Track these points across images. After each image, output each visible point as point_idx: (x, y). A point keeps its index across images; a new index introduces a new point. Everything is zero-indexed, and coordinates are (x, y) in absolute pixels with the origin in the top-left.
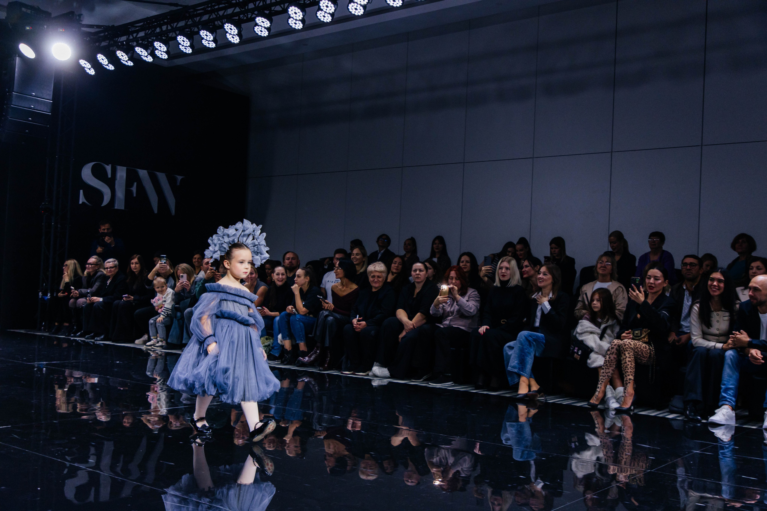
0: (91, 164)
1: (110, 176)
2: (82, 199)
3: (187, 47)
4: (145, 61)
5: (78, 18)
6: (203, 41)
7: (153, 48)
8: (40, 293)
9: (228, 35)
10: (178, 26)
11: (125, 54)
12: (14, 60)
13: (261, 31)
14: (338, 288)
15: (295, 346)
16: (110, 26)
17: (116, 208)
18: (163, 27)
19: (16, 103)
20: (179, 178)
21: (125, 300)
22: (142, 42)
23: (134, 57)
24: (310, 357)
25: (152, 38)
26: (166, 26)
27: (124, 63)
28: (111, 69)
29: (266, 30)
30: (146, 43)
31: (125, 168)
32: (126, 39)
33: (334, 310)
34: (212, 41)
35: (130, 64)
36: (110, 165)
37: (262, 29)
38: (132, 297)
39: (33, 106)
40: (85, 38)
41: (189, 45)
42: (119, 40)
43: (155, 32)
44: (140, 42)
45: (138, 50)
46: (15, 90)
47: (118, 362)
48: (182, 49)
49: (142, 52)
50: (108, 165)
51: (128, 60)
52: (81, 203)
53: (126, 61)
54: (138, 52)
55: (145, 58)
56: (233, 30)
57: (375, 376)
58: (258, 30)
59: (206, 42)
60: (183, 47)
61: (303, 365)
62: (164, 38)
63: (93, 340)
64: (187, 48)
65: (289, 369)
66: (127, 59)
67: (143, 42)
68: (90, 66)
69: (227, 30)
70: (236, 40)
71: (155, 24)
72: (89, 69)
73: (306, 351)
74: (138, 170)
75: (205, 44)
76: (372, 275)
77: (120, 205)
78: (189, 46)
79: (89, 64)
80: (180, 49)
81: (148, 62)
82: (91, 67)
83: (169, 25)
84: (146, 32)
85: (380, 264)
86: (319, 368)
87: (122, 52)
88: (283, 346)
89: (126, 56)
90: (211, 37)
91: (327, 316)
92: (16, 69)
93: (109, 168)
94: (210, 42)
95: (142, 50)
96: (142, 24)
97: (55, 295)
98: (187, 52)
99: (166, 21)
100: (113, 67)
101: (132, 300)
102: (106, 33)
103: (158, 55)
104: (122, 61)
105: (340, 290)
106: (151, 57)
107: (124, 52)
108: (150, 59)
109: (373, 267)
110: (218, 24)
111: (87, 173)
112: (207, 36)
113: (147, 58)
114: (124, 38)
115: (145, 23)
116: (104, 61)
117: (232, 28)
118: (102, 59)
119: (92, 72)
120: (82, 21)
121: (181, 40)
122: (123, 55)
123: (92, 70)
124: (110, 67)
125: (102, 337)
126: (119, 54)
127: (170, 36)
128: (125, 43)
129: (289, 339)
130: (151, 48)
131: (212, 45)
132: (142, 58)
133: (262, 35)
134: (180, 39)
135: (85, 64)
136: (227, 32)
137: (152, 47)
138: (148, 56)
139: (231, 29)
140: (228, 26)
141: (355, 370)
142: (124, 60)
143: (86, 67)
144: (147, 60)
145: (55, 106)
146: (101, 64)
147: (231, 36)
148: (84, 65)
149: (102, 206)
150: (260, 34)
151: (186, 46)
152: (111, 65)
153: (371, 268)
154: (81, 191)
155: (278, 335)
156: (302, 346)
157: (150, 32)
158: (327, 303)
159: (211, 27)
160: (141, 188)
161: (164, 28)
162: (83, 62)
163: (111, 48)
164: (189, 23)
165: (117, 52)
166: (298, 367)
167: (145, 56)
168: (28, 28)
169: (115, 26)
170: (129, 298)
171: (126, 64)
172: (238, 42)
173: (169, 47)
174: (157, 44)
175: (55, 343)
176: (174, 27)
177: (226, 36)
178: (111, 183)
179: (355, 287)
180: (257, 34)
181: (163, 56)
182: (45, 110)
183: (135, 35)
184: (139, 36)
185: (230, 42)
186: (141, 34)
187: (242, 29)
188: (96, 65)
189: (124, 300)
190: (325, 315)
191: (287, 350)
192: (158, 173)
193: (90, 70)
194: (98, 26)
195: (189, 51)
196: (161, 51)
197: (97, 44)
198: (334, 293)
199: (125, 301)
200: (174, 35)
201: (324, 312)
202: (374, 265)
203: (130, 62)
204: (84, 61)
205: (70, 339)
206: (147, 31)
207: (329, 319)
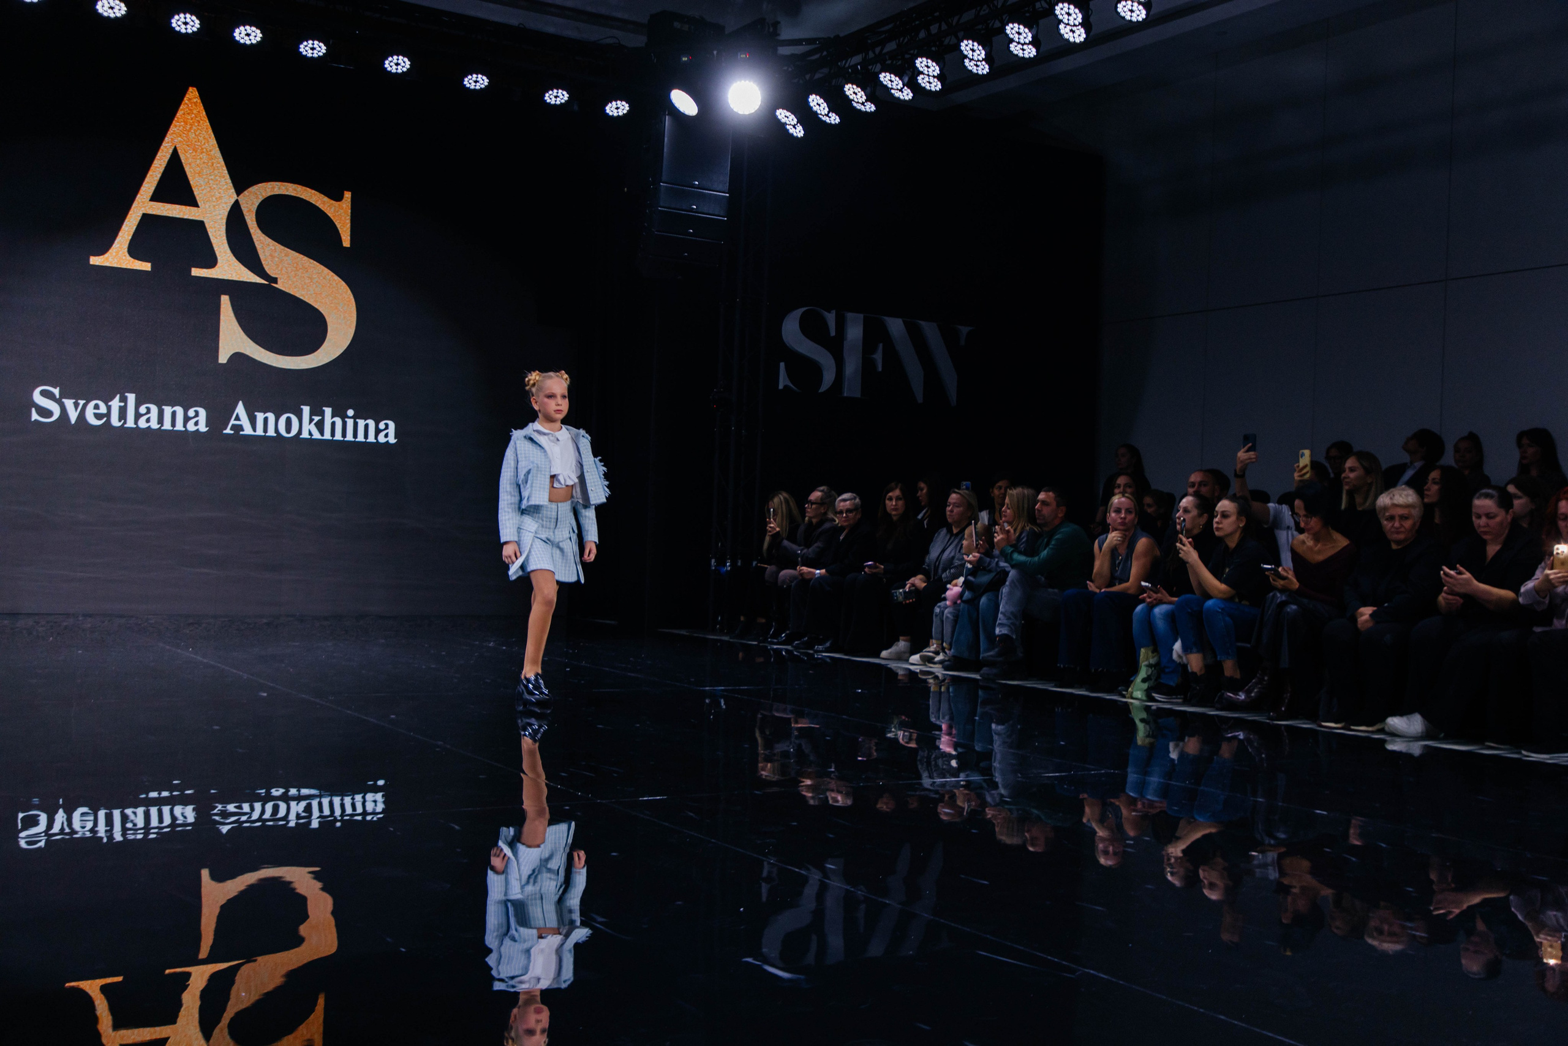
0: (799, 312)
1: (833, 333)
2: (783, 381)
3: (981, 61)
4: (899, 98)
5: (771, 30)
6: (1012, 47)
7: (913, 73)
8: (713, 561)
9: (1062, 26)
10: (960, 22)
11: (859, 89)
12: (662, 123)
13: (1132, 11)
14: (1305, 546)
15: (1213, 668)
16: (832, 37)
17: (845, 395)
18: (931, 27)
19: (664, 204)
20: (964, 330)
21: (868, 572)
22: (892, 62)
23: (876, 92)
24: (1248, 693)
25: (912, 52)
26: (938, 24)
27: (859, 108)
28: (833, 122)
29: (1141, 7)
30: (900, 62)
31: (861, 316)
32: (861, 60)
33: (1298, 591)
34: (1030, 43)
35: (870, 107)
36: (834, 312)
37: (1132, 6)
38: (882, 567)
39: (695, 207)
40: (786, 68)
41: (984, 57)
42: (847, 65)
43: (918, 39)
44: (889, 62)
45: (885, 78)
46: (664, 178)
47: (860, 691)
48: (970, 68)
49: (891, 81)
50: (829, 312)
51: (866, 101)
52: (781, 387)
53: (863, 104)
54: (885, 83)
55: (897, 94)
56: (1074, 16)
57: (1394, 735)
58: (1125, 9)
59: (1017, 48)
60: (972, 63)
61: (1233, 706)
62: (933, 49)
63: (811, 652)
64: (979, 63)
65: (1203, 715)
66: (864, 97)
67: (894, 62)
68: (795, 120)
69: (1060, 17)
70: (1078, 36)
71: (917, 23)
72: (794, 126)
73: (1238, 676)
74: (885, 318)
75: (1015, 52)
76: (1387, 514)
77: (852, 389)
78: (983, 60)
79: (793, 116)
80: (966, 67)
81: (905, 101)
82: (797, 123)
83: (943, 23)
84: (899, 41)
85: (1403, 490)
86: (1267, 714)
87: (855, 87)
88: (1184, 667)
89: (863, 93)
90: (1027, 35)
91: (1284, 604)
92: (666, 139)
93: (831, 318)
94: (1025, 47)
95: (893, 77)
96: (890, 26)
97: (739, 564)
98: (980, 72)
99: (937, 14)
100: (837, 117)
101: (882, 572)
102: (825, 53)
103: (923, 85)
104: (855, 104)
105: (1310, 549)
106: (909, 91)
107: (857, 86)
108: (907, 95)
109: (1388, 498)
110: (1042, 7)
111: (791, 329)
112: (1019, 33)
113: (902, 92)
114: (857, 59)
115: (898, 23)
116: (822, 108)
117: (1071, 11)
118: (817, 103)
119: (799, 132)
120: (779, 35)
121: (968, 48)
122: (856, 91)
123: (800, 128)
124: (833, 118)
125: (828, 644)
126: (850, 90)
127: (946, 41)
128: (859, 67)
129: (1198, 652)
130: (909, 73)
131: (1030, 52)
132: (892, 95)
133: (1134, 19)
134: (966, 46)
135: (785, 116)
136: (1061, 21)
137: (911, 70)
138: (903, 87)
139: (1069, 14)
140: (1062, 9)
141: (1350, 720)
142: (858, 102)
143: (788, 122)
144: (902, 97)
145: (732, 204)
146: (816, 113)
147: (1069, 28)
148: (783, 121)
149: (820, 391)
150: (1128, 18)
151: (978, 60)
152: (834, 114)
153: (1384, 500)
154: (782, 365)
155: (1173, 644)
156: (1230, 668)
157: (906, 40)
158: (1284, 578)
159: (1028, 15)
160: (892, 355)
161: (934, 29)
162: (782, 115)
163: (834, 81)
164: (982, 13)
165: (846, 86)
166: (1218, 710)
167: (897, 89)
168: (685, 59)
169: (842, 35)
170: (877, 567)
171: (863, 108)
172: (1082, 40)
173: (944, 66)
174: (921, 63)
175: (741, 655)
176: (954, 24)
177: (1058, 29)
178: (835, 346)
179: (1342, 542)
180: (1123, 18)
181: (932, 85)
182: (716, 213)
183: (878, 50)
184: (885, 51)
185: (1068, 40)
186: (892, 46)
187: (1090, 12)
188: (807, 117)
189: (865, 572)
190: (1279, 601)
191: (1194, 673)
192: (923, 323)
193: (796, 128)
194: (810, 41)
195: (984, 69)
196: (928, 75)
197: (808, 77)
198: (1296, 556)
199: (869, 574)
200: (954, 41)
201: (1279, 595)
202: (1389, 494)
203: (869, 103)
204: (785, 111)
205: (767, 647)
206: (901, 39)
207: (1289, 610)
